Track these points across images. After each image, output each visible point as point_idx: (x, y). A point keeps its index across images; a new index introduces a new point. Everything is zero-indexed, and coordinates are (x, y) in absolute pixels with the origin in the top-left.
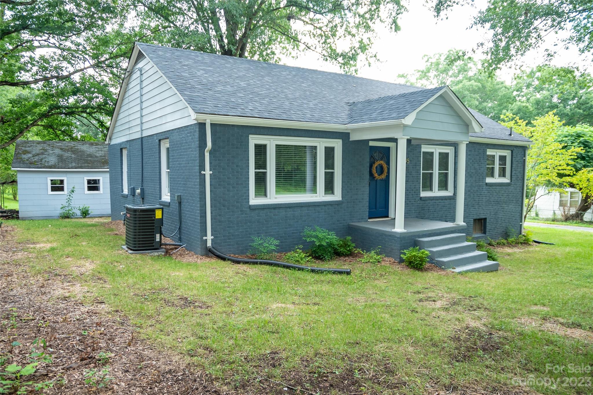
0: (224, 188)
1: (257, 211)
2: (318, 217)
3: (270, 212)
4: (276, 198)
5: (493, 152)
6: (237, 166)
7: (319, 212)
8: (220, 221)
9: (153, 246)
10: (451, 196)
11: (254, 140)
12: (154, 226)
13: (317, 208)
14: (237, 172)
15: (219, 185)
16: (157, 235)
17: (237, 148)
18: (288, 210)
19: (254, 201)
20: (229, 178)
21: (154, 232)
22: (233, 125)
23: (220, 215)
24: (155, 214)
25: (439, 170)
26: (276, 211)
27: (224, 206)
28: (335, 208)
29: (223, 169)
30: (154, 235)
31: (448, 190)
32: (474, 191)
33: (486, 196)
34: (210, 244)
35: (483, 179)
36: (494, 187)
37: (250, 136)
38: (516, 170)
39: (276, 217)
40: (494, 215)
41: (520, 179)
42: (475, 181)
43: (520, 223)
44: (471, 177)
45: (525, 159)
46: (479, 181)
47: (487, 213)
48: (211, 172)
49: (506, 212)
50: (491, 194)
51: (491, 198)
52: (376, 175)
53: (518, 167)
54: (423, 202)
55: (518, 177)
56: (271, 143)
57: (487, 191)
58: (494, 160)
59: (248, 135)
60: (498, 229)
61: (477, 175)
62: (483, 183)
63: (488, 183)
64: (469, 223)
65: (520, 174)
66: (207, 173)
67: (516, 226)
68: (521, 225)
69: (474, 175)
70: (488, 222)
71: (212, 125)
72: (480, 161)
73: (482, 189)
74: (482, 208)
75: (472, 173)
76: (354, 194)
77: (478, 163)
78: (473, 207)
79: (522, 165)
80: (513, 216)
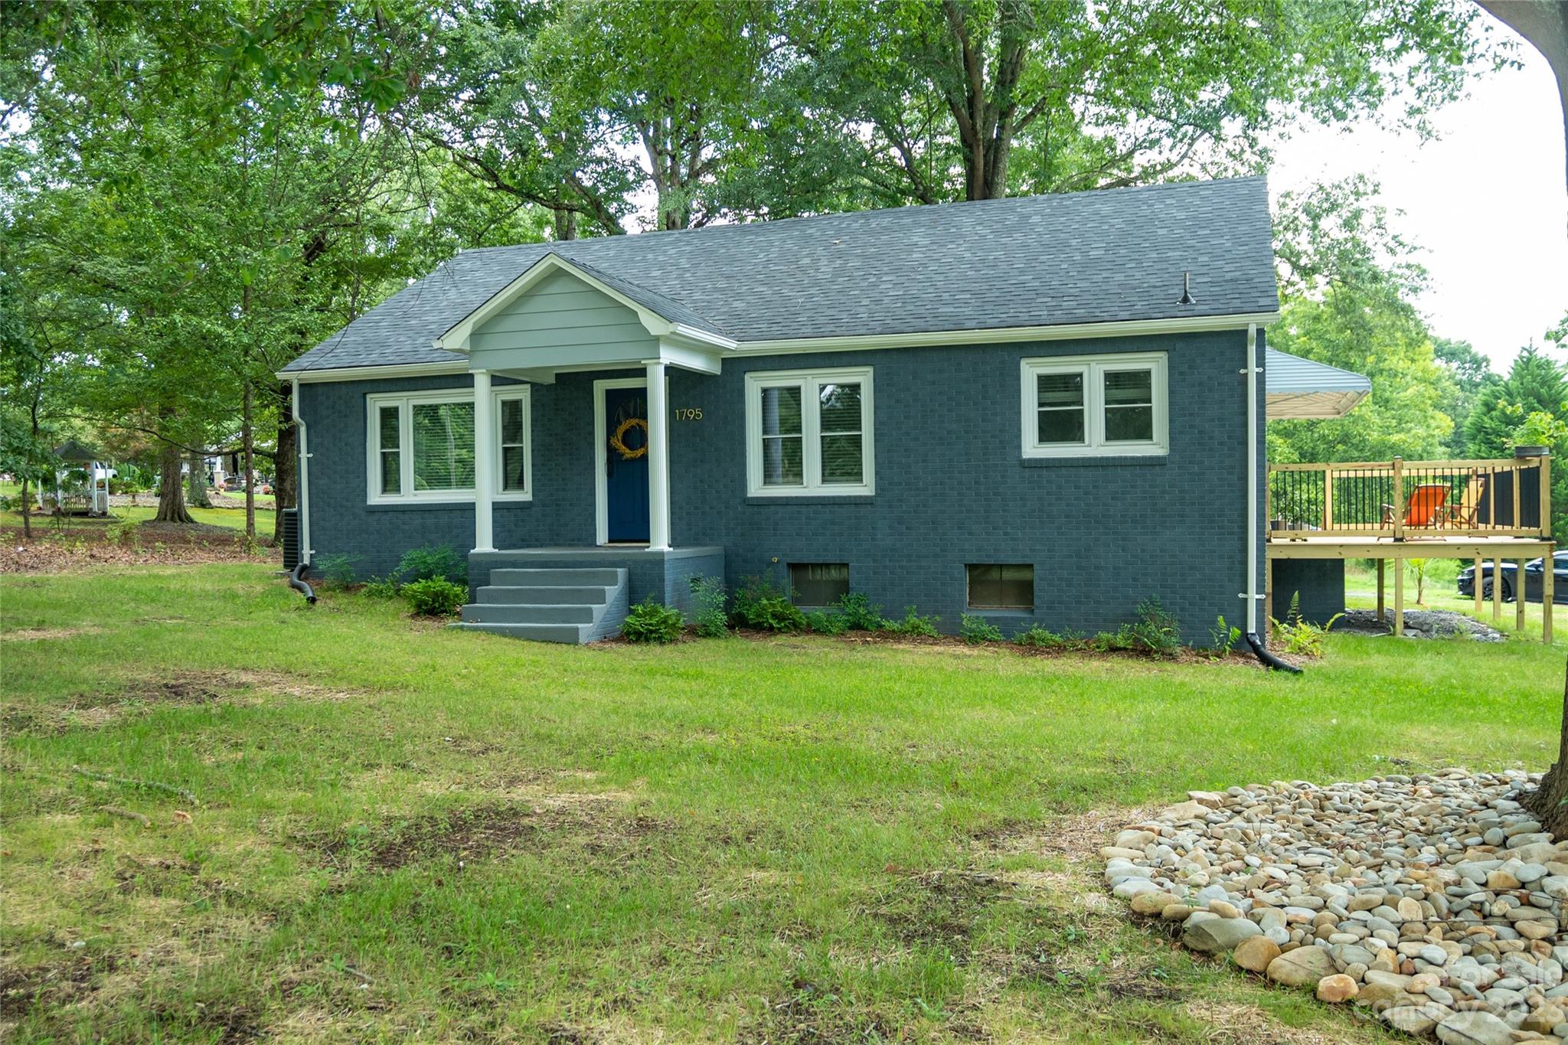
0: (329, 478)
1: (377, 516)
4: (414, 495)
5: (1079, 363)
6: (346, 444)
8: (324, 529)
10: (868, 497)
11: (376, 403)
14: (347, 453)
15: (322, 474)
17: (346, 416)
18: (427, 515)
19: (376, 496)
20: (334, 463)
22: (339, 383)
23: (324, 520)
26: (406, 517)
27: (329, 505)
28: (516, 516)
29: (328, 450)
31: (861, 481)
32: (960, 483)
33: (1021, 499)
34: (306, 561)
35: (1004, 448)
36: (1064, 471)
37: (369, 396)
38: (1191, 415)
39: (407, 527)
40: (1071, 556)
41: (1221, 444)
42: (967, 454)
43: (1241, 595)
44: (943, 444)
45: (1246, 375)
46: (984, 454)
47: (1031, 551)
48: (311, 455)
49: (1143, 551)
50: (1048, 493)
51: (1050, 505)
52: (623, 449)
53: (1204, 403)
54: (756, 509)
55: (1211, 438)
56: (406, 403)
57: (1030, 483)
58: (1079, 388)
59: (365, 394)
60: (1099, 602)
61: (975, 438)
62: (1005, 459)
63: (1030, 460)
64: (942, 573)
65: (1224, 426)
66: (304, 455)
67: (1210, 604)
68: (1246, 600)
69: (957, 438)
70: (1041, 579)
71: (301, 386)
72: (984, 398)
73: (1003, 477)
74: (1006, 534)
75: (949, 432)
76: (557, 490)
77: (975, 404)
78: (959, 528)
79: (1232, 396)
80: (1191, 568)
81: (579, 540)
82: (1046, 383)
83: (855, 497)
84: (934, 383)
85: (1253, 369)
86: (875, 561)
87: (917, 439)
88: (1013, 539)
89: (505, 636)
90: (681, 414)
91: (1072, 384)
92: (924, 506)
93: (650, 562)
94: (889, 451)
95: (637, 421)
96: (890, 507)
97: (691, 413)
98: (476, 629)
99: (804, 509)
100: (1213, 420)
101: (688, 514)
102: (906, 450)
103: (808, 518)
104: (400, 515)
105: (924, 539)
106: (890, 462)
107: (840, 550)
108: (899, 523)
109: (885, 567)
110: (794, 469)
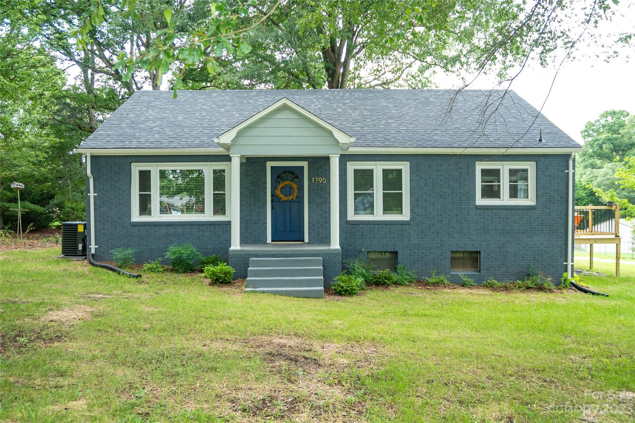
0: (107, 207)
1: (138, 228)
2: (202, 236)
3: (151, 229)
4: (160, 217)
5: (499, 165)
6: (119, 189)
7: (203, 231)
8: (104, 234)
9: (76, 253)
10: (406, 221)
11: (136, 168)
12: (76, 237)
13: (201, 227)
14: (119, 194)
15: (103, 204)
16: (79, 245)
17: (119, 174)
18: (169, 227)
19: (136, 217)
20: (111, 199)
21: (76, 242)
22: (114, 156)
23: (104, 229)
24: (77, 228)
25: (384, 189)
26: (157, 228)
27: (107, 222)
28: (222, 228)
29: (107, 192)
30: (76, 244)
31: (402, 213)
32: (449, 215)
33: (476, 223)
34: (93, 251)
35: (469, 200)
36: (494, 211)
37: (132, 164)
38: (546, 188)
39: (157, 234)
40: (497, 248)
41: (558, 201)
42: (452, 203)
43: (565, 263)
44: (442, 198)
45: (568, 173)
46: (460, 203)
47: (480, 245)
48: (96, 194)
49: (526, 245)
50: (487, 220)
51: (488, 225)
52: (282, 196)
53: (551, 184)
54: (352, 226)
55: (554, 198)
56: (155, 169)
57: (480, 215)
58: (499, 175)
59: (131, 163)
60: (508, 267)
61: (456, 195)
62: (469, 205)
63: (480, 206)
64: (441, 255)
65: (558, 193)
66: (92, 194)
67: (553, 267)
68: (567, 265)
69: (448, 195)
70: (484, 257)
71: (91, 156)
72: (460, 178)
73: (468, 213)
74: (469, 238)
75: (444, 193)
76: (247, 215)
77: (456, 180)
78: (448, 235)
79: (562, 181)
80: (545, 252)
81: (258, 241)
82: (484, 172)
83: (402, 221)
84: (438, 170)
85: (571, 171)
86: (410, 250)
87: (430, 195)
88: (472, 240)
89: (282, 295)
90: (315, 180)
91: (496, 173)
92: (433, 225)
93: (334, 254)
94: (417, 200)
95: (289, 182)
96: (417, 225)
97: (320, 180)
98: (263, 292)
99: (377, 226)
100: (554, 191)
101: (318, 228)
102: (425, 200)
103: (378, 230)
104: (153, 227)
105: (433, 240)
106: (417, 205)
107: (394, 245)
108: (421, 233)
109: (415, 253)
110: (370, 208)
